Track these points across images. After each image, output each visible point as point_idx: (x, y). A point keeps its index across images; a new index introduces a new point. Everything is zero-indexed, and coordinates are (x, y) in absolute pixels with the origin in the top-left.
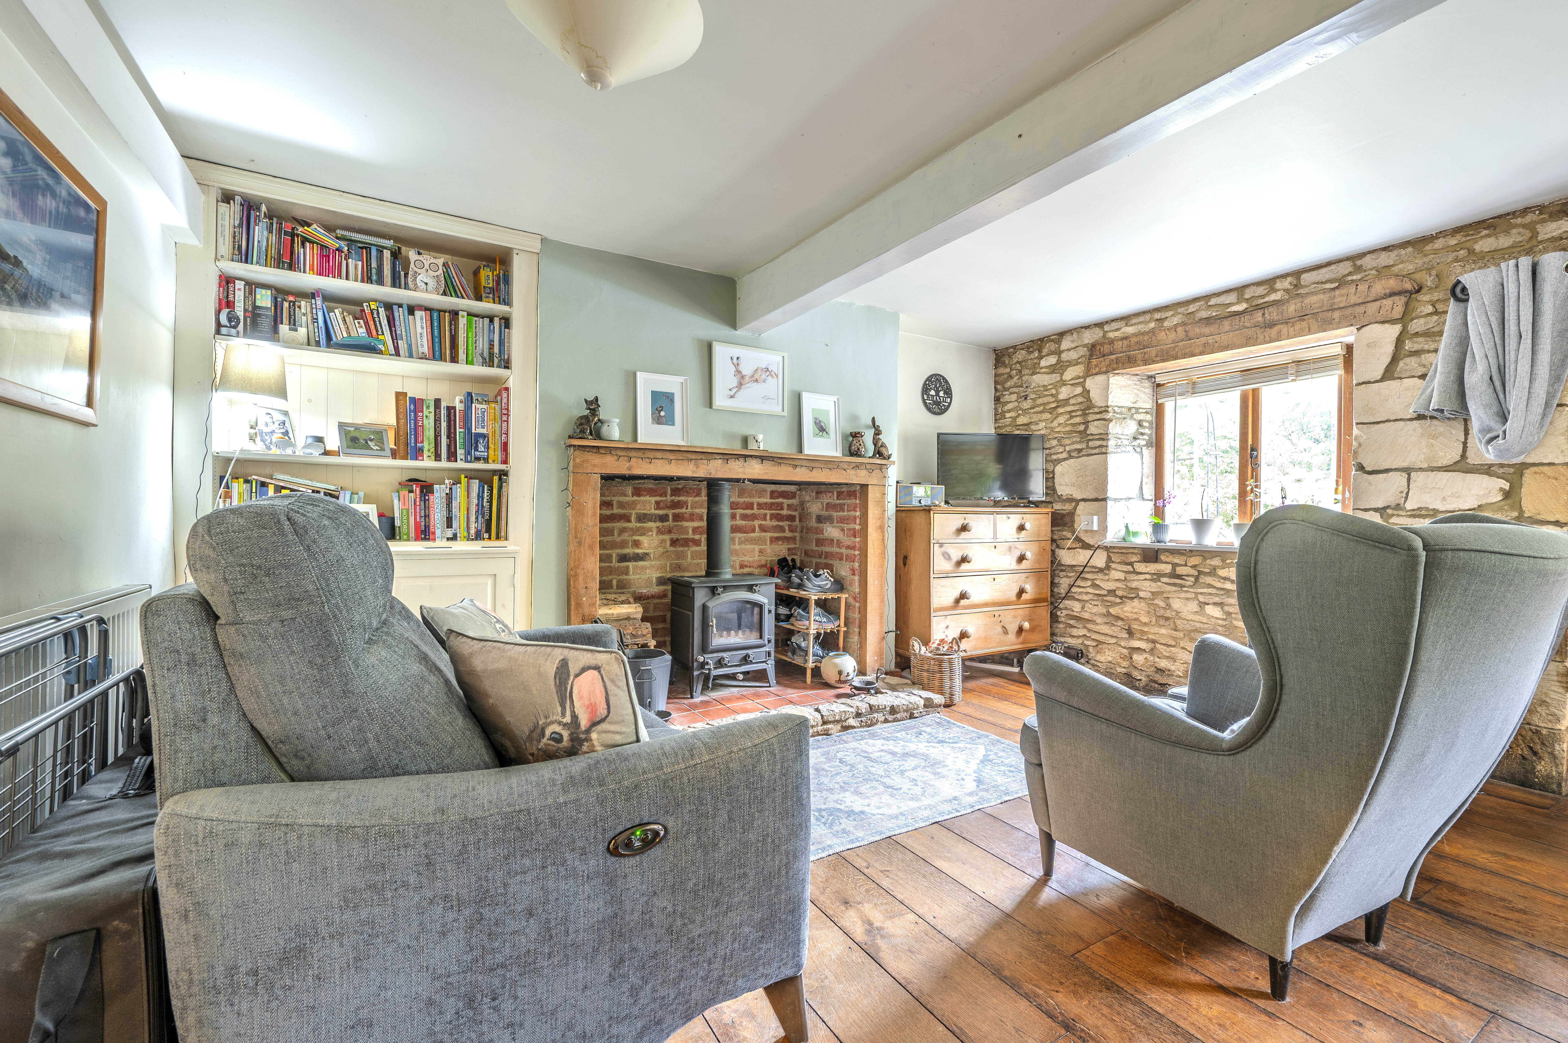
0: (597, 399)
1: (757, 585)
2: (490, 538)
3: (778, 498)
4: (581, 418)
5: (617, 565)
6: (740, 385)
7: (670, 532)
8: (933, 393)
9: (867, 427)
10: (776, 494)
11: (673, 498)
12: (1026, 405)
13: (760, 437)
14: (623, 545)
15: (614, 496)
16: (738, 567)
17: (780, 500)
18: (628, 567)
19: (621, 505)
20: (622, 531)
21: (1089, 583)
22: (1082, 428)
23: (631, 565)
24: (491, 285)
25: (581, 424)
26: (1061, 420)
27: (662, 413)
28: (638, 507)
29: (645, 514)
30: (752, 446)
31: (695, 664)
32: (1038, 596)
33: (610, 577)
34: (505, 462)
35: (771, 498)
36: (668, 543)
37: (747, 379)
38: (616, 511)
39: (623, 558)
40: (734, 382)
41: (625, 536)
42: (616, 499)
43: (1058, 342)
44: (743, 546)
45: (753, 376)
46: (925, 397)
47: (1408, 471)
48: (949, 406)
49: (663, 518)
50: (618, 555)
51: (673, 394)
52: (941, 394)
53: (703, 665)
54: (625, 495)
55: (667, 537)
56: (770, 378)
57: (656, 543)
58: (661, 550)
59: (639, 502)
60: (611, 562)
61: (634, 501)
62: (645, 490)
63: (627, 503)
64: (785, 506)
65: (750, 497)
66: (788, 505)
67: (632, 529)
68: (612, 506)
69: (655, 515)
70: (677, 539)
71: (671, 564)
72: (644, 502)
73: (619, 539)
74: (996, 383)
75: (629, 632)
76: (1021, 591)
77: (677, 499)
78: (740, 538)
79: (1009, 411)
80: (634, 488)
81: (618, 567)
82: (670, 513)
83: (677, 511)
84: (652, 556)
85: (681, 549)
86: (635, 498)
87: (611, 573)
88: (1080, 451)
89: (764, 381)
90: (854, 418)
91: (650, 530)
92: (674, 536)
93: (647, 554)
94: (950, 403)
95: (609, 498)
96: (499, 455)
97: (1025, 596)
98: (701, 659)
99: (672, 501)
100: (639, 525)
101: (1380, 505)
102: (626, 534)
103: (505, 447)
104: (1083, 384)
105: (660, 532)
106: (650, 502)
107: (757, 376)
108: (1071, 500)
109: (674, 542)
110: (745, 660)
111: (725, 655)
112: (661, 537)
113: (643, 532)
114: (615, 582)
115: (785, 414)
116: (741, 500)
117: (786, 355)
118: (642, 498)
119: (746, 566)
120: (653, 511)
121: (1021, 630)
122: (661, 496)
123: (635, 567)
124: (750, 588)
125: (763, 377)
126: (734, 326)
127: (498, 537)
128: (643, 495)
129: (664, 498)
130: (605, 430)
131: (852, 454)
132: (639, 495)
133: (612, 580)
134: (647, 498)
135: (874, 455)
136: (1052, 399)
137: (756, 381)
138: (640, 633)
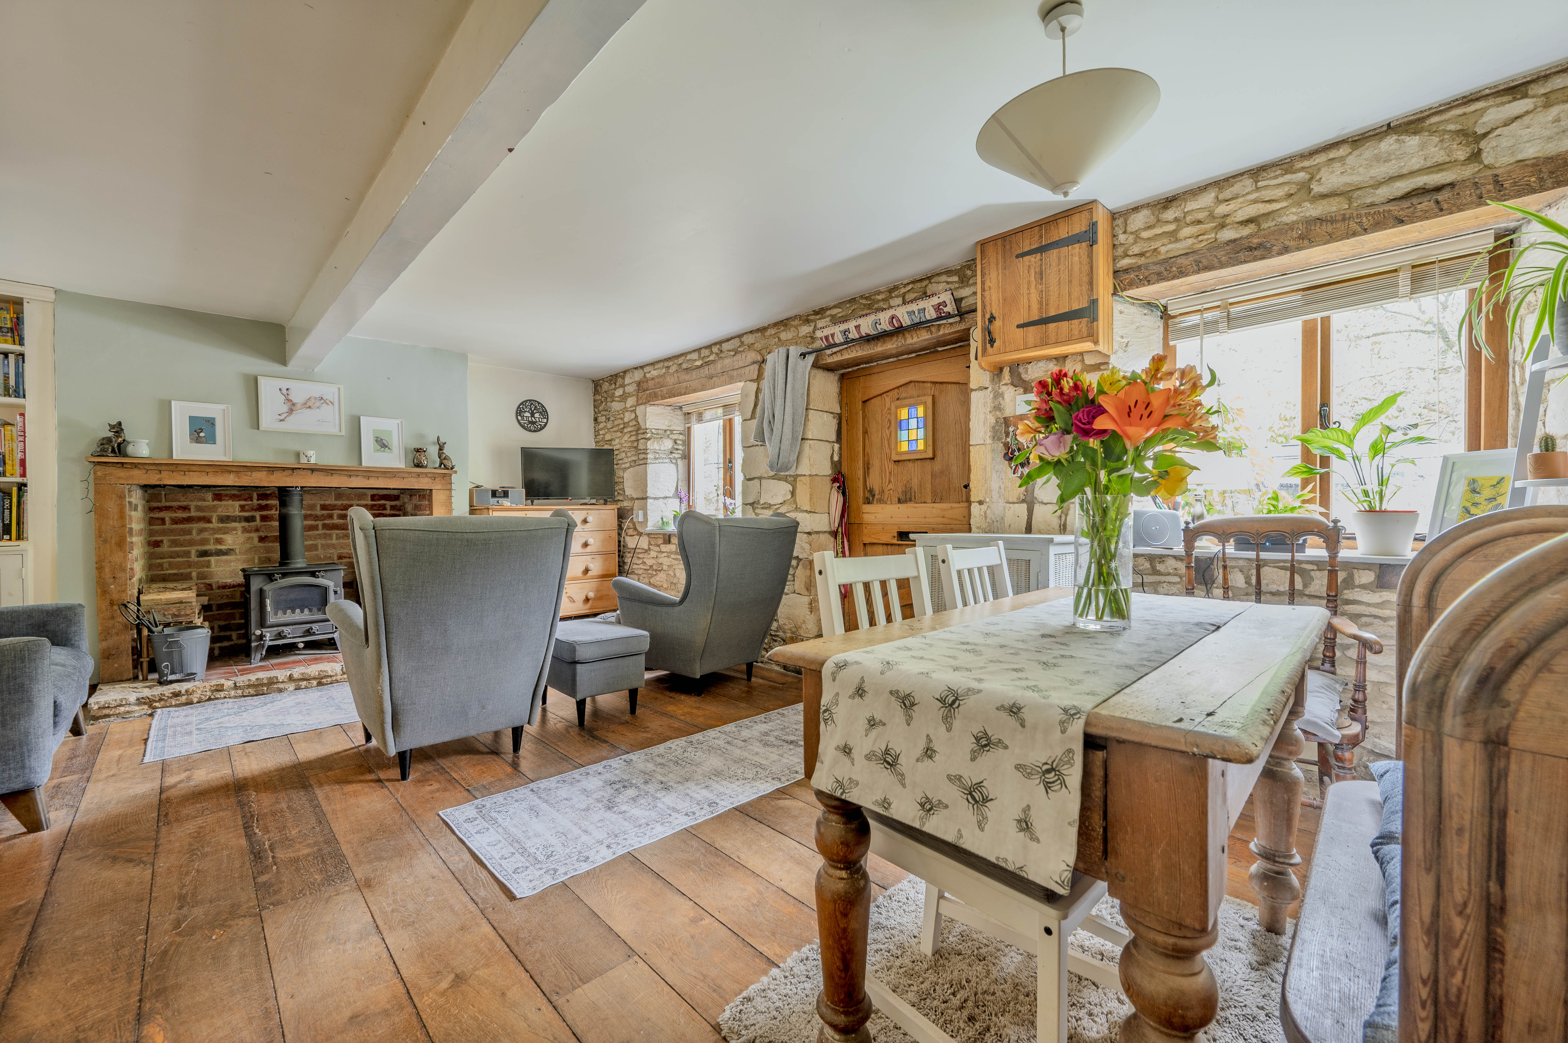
0: (120, 424)
1: (319, 571)
2: (10, 539)
3: (379, 500)
4: (103, 439)
5: (196, 559)
6: (291, 411)
7: (257, 530)
8: (527, 414)
9: (434, 443)
10: (377, 497)
11: (260, 502)
12: (609, 425)
13: (311, 453)
14: (205, 542)
15: (191, 501)
16: (336, 558)
17: (382, 502)
18: (209, 561)
19: (199, 508)
20: (201, 531)
21: (641, 561)
22: (635, 444)
23: (213, 559)
24: (9, 326)
25: (102, 444)
26: (626, 438)
27: (202, 434)
28: (220, 510)
29: (228, 516)
30: (304, 460)
31: (253, 637)
32: (604, 573)
33: (189, 570)
34: (23, 475)
35: (372, 500)
36: (256, 540)
37: (299, 406)
38: (193, 513)
39: (204, 554)
40: (285, 408)
41: (205, 535)
42: (193, 505)
43: (623, 378)
44: (342, 541)
45: (305, 404)
46: (519, 418)
47: (760, 478)
48: (545, 425)
49: (248, 520)
50: (197, 551)
51: (214, 419)
52: (537, 415)
53: (261, 637)
54: (205, 500)
55: (255, 536)
56: (325, 405)
57: (242, 540)
58: (248, 546)
59: (220, 506)
60: (190, 557)
61: (214, 506)
62: (226, 495)
63: (207, 507)
64: (388, 507)
65: (349, 500)
66: (391, 506)
67: (213, 529)
68: (189, 509)
69: (239, 516)
70: (266, 537)
71: (260, 558)
72: (225, 506)
73: (199, 538)
74: (595, 407)
75: (171, 612)
76: (586, 571)
77: (264, 503)
78: (337, 535)
79: (601, 429)
80: (214, 494)
81: (198, 561)
82: (258, 515)
83: (265, 513)
84: (237, 551)
85: (271, 544)
86: (216, 503)
87: (190, 567)
88: (635, 461)
89: (318, 408)
90: (422, 436)
91: (235, 529)
92: (263, 534)
93: (232, 550)
94: (546, 423)
95: (185, 503)
96: (18, 469)
97: (590, 573)
98: (258, 632)
99: (259, 505)
100: (221, 525)
101: (751, 501)
102: (207, 533)
103: (23, 463)
104: (634, 411)
105: (245, 530)
106: (233, 506)
107: (309, 404)
108: (632, 499)
109: (262, 539)
110: (309, 632)
111: (284, 628)
112: (248, 535)
113: (226, 531)
114: (194, 574)
115: (343, 433)
116: (339, 503)
117: (342, 387)
118: (223, 503)
119: (345, 557)
120: (237, 513)
121: (587, 600)
122: (245, 500)
123: (217, 561)
124: (313, 574)
125: (318, 404)
126: (284, 362)
127: (19, 538)
128: (224, 500)
129: (250, 502)
130: (130, 449)
131: (418, 465)
132: (220, 500)
133: (191, 573)
134: (230, 502)
135: (440, 466)
136: (620, 421)
137: (310, 407)
138: (182, 613)
